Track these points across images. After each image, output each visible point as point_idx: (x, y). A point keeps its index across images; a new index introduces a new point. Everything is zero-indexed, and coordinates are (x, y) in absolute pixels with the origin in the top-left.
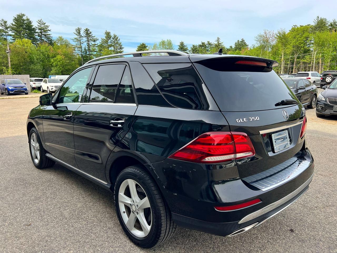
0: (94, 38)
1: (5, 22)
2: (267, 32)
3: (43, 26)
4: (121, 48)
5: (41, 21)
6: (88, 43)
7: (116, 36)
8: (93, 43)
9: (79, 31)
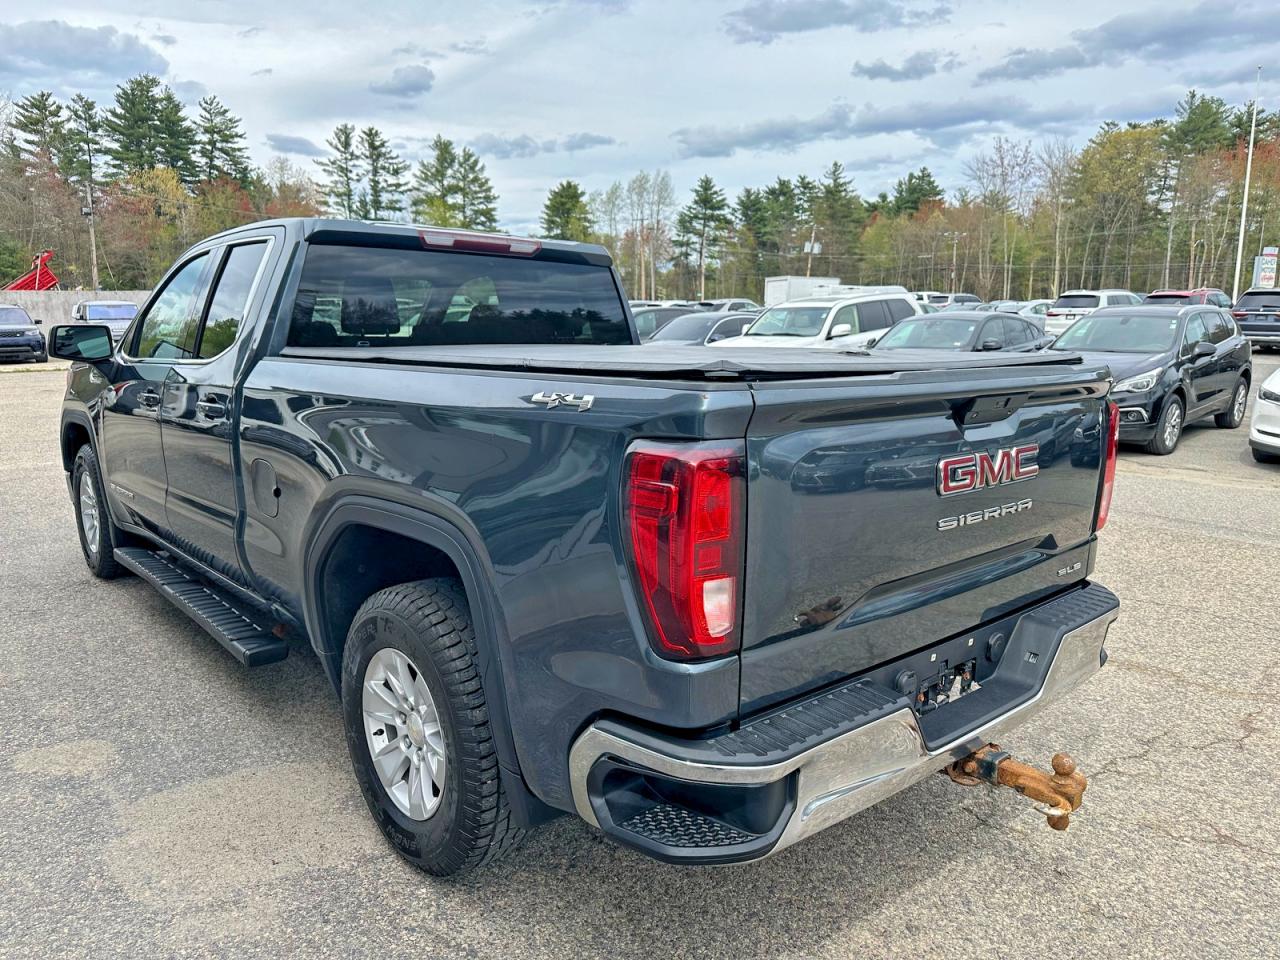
0: (394, 161)
1: (89, 106)
2: (1005, 147)
3: (218, 120)
4: (488, 199)
5: (214, 104)
6: (373, 181)
7: (471, 156)
8: (392, 180)
9: (345, 137)
